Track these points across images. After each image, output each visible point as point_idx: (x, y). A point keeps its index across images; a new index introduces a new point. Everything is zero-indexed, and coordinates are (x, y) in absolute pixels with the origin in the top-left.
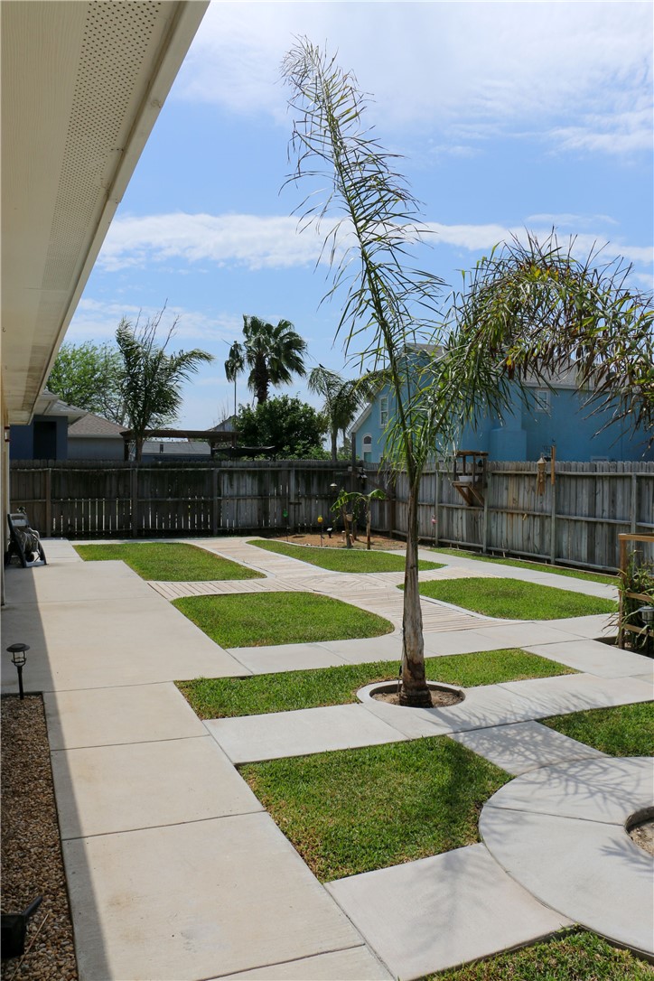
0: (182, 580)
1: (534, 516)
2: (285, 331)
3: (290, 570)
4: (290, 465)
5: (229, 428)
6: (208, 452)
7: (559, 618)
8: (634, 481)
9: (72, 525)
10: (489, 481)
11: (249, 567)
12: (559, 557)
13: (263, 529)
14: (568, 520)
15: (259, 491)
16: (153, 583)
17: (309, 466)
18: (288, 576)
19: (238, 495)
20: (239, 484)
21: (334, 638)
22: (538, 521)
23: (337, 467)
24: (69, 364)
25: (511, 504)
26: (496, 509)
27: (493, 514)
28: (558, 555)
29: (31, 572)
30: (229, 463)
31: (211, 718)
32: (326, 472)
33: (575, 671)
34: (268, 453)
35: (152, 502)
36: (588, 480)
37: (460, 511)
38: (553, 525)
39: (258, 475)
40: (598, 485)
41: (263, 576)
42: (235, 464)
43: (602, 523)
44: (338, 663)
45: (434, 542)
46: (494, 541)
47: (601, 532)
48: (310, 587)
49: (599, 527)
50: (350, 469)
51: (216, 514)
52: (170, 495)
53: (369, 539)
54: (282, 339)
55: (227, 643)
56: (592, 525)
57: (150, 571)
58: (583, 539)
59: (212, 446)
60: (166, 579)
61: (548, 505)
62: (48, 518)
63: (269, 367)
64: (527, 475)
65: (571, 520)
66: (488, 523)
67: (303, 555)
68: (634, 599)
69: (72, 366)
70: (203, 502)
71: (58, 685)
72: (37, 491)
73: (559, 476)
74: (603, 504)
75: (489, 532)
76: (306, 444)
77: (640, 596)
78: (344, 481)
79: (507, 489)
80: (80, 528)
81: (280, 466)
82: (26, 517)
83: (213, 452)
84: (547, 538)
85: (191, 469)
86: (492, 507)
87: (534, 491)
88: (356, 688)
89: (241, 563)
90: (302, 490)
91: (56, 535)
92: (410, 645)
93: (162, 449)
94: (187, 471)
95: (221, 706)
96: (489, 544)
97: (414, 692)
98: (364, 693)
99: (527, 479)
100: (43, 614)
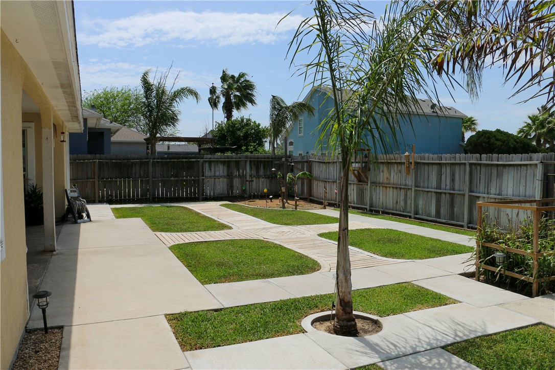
0: (178, 232)
1: (400, 189)
2: (242, 79)
3: (247, 224)
4: (247, 157)
5: (210, 136)
6: (197, 150)
7: (430, 257)
8: (468, 167)
9: (111, 195)
10: (371, 166)
11: (222, 221)
12: (417, 214)
13: (230, 197)
14: (423, 191)
15: (228, 172)
16: (158, 234)
17: (258, 158)
18: (246, 228)
19: (214, 176)
20: (215, 169)
21: (280, 275)
22: (403, 192)
23: (275, 158)
24: (115, 99)
25: (385, 181)
26: (375, 184)
27: (373, 187)
28: (416, 214)
29: (80, 227)
30: (209, 156)
31: (191, 349)
32: (268, 161)
33: (455, 302)
34: (233, 151)
35: (161, 180)
36: (436, 166)
37: (352, 185)
38: (413, 194)
39: (227, 163)
40: (443, 169)
41: (230, 228)
42: (212, 156)
43: (445, 193)
44: (285, 297)
45: (336, 204)
46: (374, 203)
47: (445, 199)
48: (261, 236)
49: (443, 196)
50: (284, 159)
51: (201, 188)
52: (172, 176)
53: (296, 203)
54: (241, 83)
55: (206, 280)
56: (439, 195)
57: (157, 225)
58: (433, 204)
59: (199, 146)
60: (167, 231)
61: (410, 181)
62: (97, 191)
63: (234, 100)
64: (396, 163)
65: (425, 191)
66: (371, 192)
67: (255, 213)
68: (487, 247)
69: (117, 100)
70: (193, 180)
71: (76, 320)
72: (89, 174)
73: (417, 164)
74: (446, 182)
75: (371, 199)
76: (255, 146)
77: (493, 245)
78: (279, 167)
79: (383, 171)
80: (116, 196)
81: (240, 158)
82: (77, 191)
83: (200, 150)
84: (409, 202)
85: (185, 160)
86: (372, 183)
87: (400, 172)
88: (300, 319)
89: (216, 219)
90: (254, 172)
91: (101, 201)
92: (342, 288)
93: (169, 148)
94: (183, 161)
95: (199, 338)
96: (371, 206)
97: (345, 323)
98: (306, 322)
99: (396, 165)
100: (80, 257)
